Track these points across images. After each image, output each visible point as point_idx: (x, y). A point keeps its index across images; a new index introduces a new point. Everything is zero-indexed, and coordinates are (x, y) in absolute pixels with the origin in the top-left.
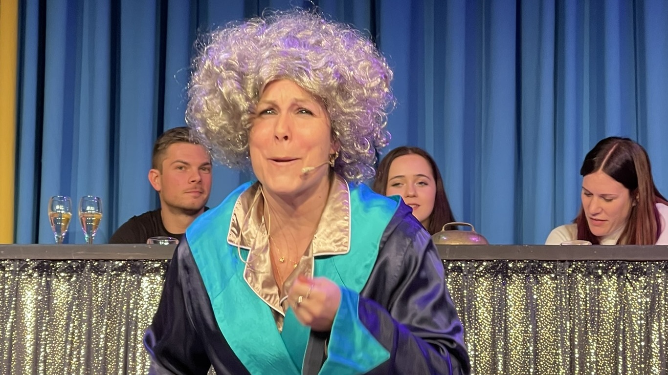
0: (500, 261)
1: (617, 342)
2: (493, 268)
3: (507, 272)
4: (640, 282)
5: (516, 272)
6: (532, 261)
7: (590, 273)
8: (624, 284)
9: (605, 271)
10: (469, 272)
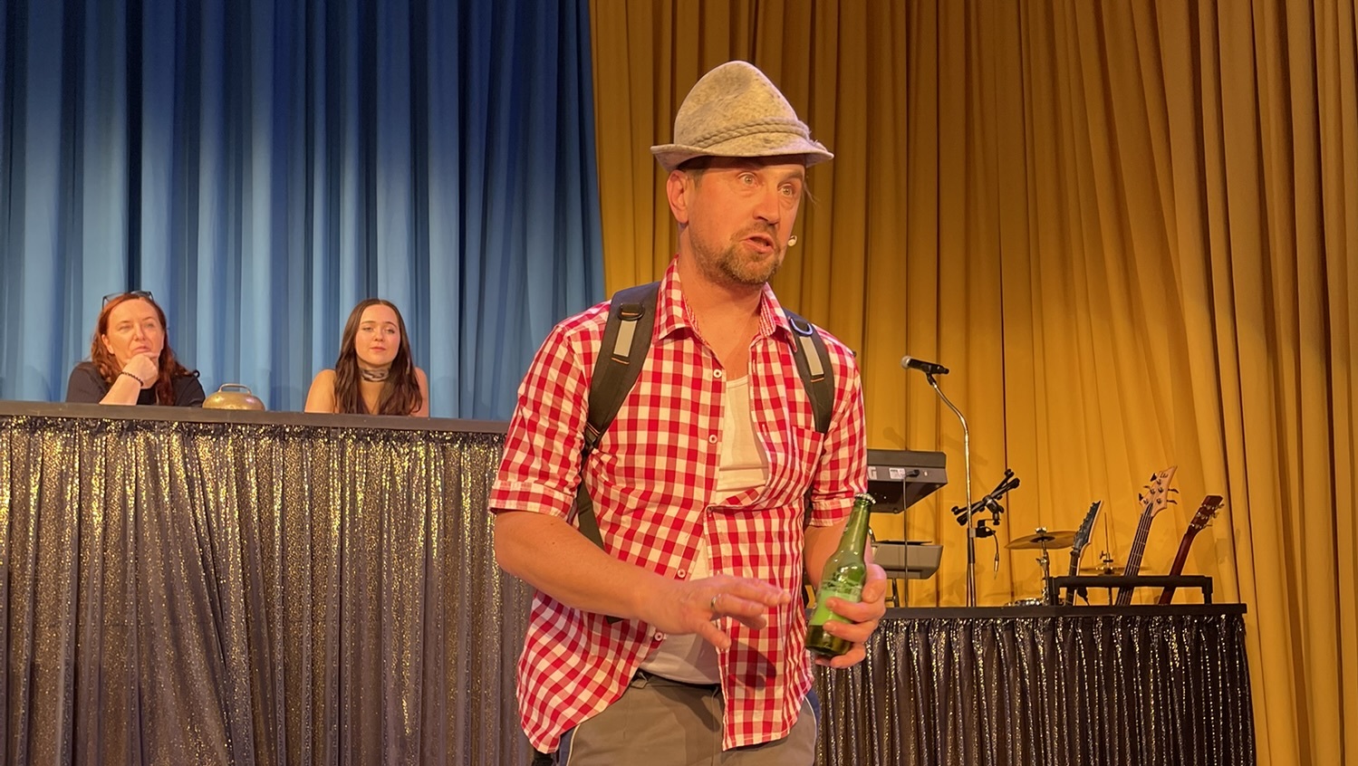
0: (276, 427)
1: (381, 500)
2: (271, 431)
3: (284, 436)
4: (404, 449)
5: (293, 437)
6: (308, 427)
7: (360, 440)
8: (390, 449)
9: (373, 437)
10: (249, 435)
